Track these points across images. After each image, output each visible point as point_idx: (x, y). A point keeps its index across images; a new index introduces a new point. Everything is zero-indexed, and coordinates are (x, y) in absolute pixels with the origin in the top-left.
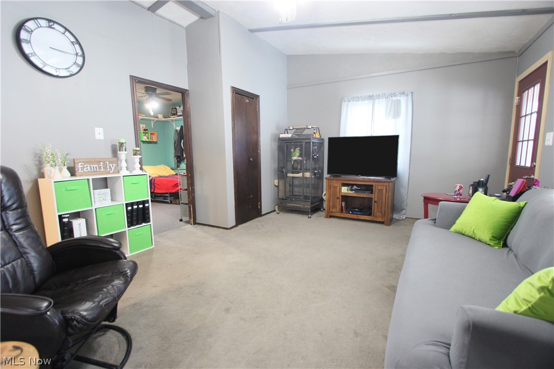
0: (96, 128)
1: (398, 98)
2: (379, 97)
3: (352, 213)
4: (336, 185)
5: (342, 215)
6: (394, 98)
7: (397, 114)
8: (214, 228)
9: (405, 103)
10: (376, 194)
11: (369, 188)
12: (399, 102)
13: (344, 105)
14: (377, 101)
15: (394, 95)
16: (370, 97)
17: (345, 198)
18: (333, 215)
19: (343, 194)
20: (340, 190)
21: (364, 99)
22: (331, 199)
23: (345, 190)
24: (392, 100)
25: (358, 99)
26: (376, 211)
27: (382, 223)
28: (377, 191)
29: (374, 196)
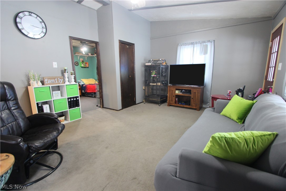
0: (53, 62)
1: (207, 44)
2: (196, 43)
3: (181, 104)
4: (173, 90)
5: (176, 105)
6: (204, 44)
7: (205, 53)
8: (112, 110)
9: (210, 47)
10: (193, 94)
11: (189, 91)
12: (207, 46)
13: (179, 48)
14: (195, 45)
15: (204, 42)
16: (192, 44)
17: (177, 96)
18: (171, 104)
19: (176, 94)
20: (175, 92)
21: (189, 44)
22: (170, 96)
23: (177, 92)
24: (203, 45)
25: (186, 44)
26: (192, 103)
27: (195, 109)
28: (193, 93)
29: (192, 96)
